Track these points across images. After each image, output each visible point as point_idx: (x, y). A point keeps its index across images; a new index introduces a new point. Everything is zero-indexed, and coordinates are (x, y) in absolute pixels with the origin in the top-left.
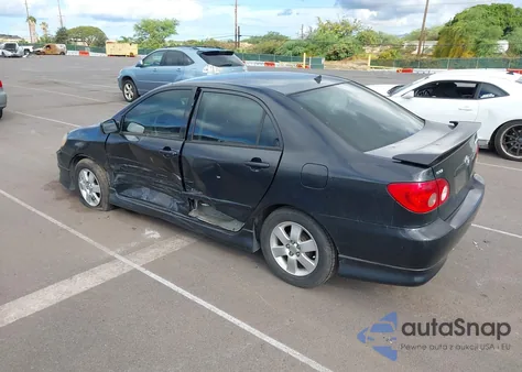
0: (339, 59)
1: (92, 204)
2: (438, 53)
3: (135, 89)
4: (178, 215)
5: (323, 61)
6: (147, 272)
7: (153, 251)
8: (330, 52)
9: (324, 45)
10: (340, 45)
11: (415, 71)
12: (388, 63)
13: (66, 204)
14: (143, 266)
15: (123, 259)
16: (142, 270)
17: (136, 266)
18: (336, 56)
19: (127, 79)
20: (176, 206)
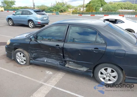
0: (62, 12)
1: (22, 63)
2: (87, 11)
3: (13, 22)
4: (60, 66)
5: (59, 12)
6: (58, 88)
7: (54, 79)
8: (60, 10)
9: (58, 8)
10: (62, 8)
11: (83, 15)
12: (76, 13)
13: (12, 64)
14: (55, 86)
15: (45, 84)
16: (55, 87)
17: (53, 86)
18: (61, 11)
19: (9, 19)
20: (58, 63)
